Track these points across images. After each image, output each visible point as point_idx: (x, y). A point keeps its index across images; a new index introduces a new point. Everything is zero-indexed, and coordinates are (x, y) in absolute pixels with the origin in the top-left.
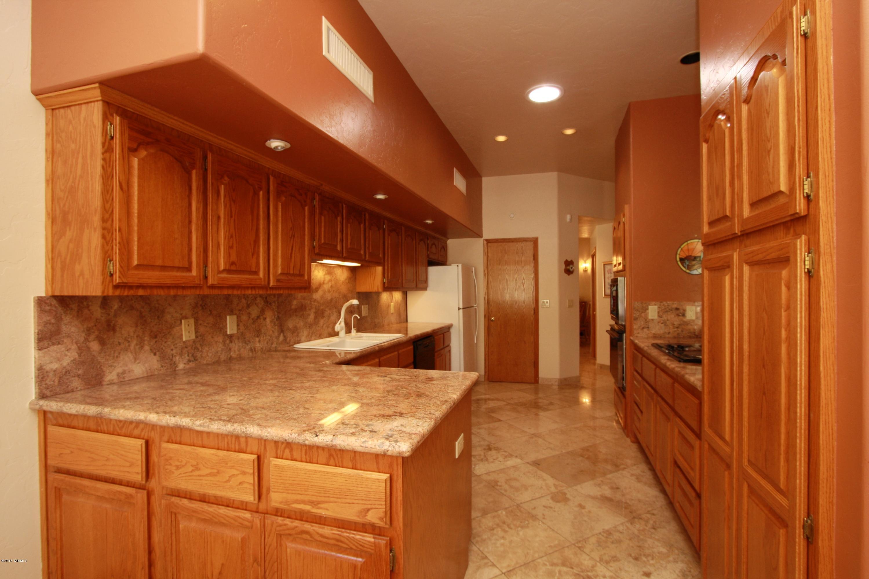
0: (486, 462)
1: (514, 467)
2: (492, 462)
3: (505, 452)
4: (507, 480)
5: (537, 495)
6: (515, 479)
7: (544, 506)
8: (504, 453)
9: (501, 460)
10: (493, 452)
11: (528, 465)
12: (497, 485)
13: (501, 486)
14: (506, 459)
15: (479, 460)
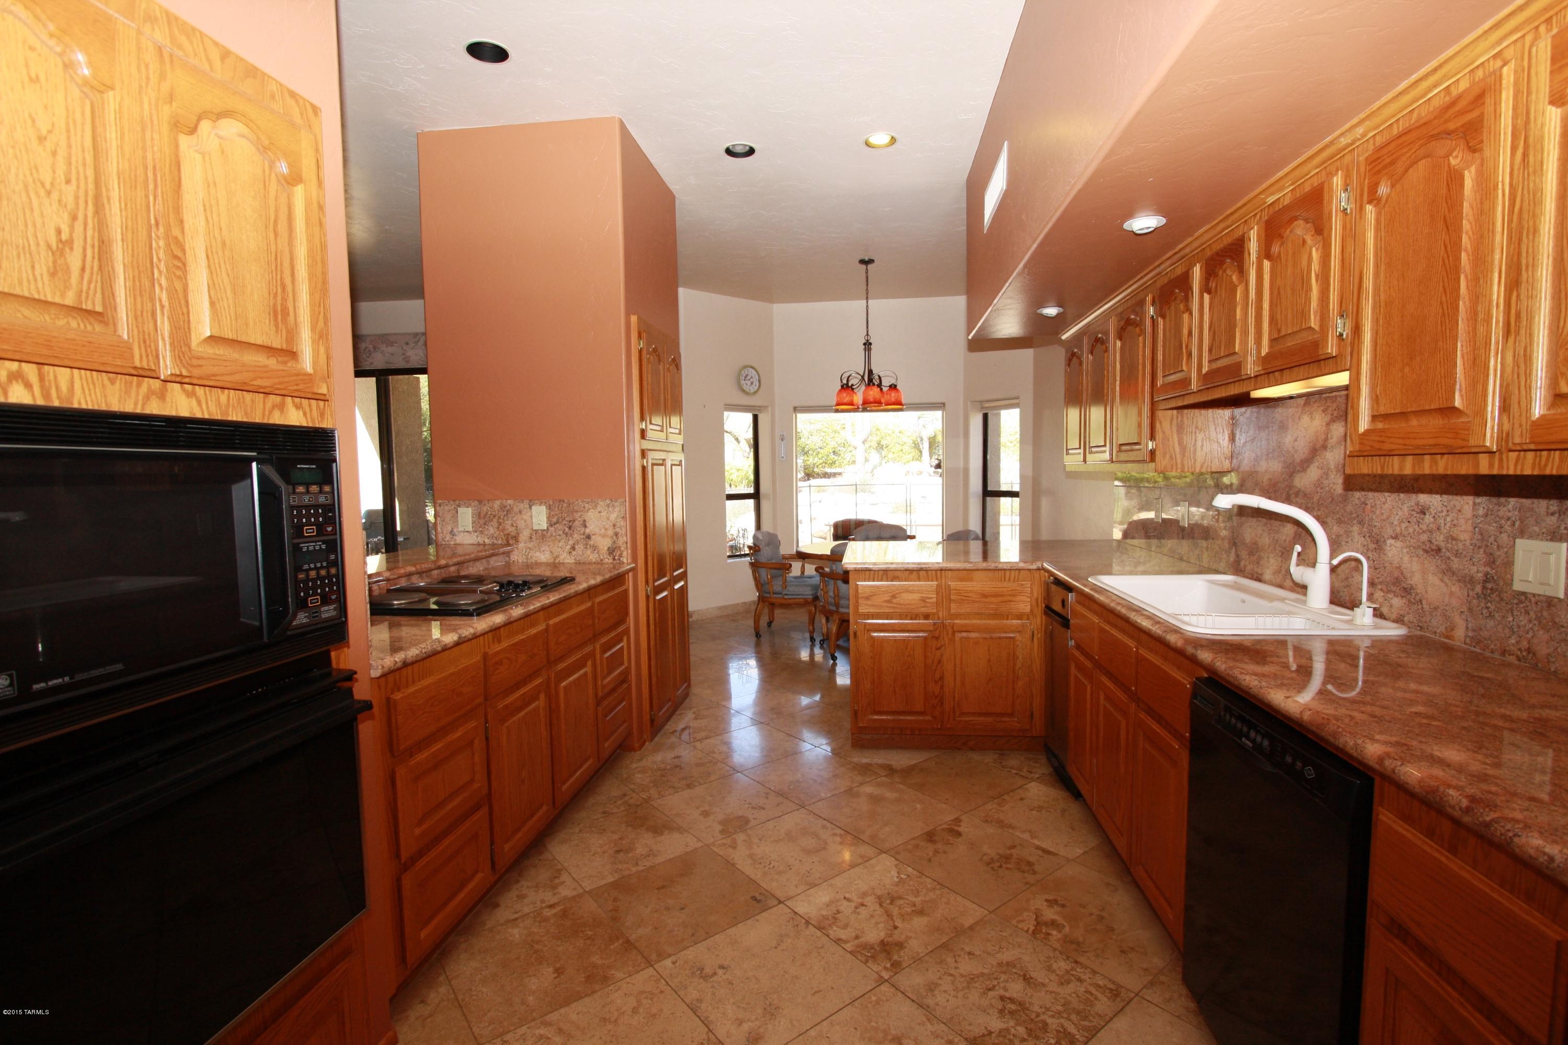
0: (879, 893)
1: (813, 885)
2: (865, 894)
3: (838, 941)
4: (824, 848)
5: (771, 825)
6: (808, 852)
7: (764, 809)
8: (843, 934)
9: (845, 903)
10: (874, 935)
11: (779, 894)
12: (841, 836)
13: (835, 835)
14: (833, 909)
15: (900, 898)
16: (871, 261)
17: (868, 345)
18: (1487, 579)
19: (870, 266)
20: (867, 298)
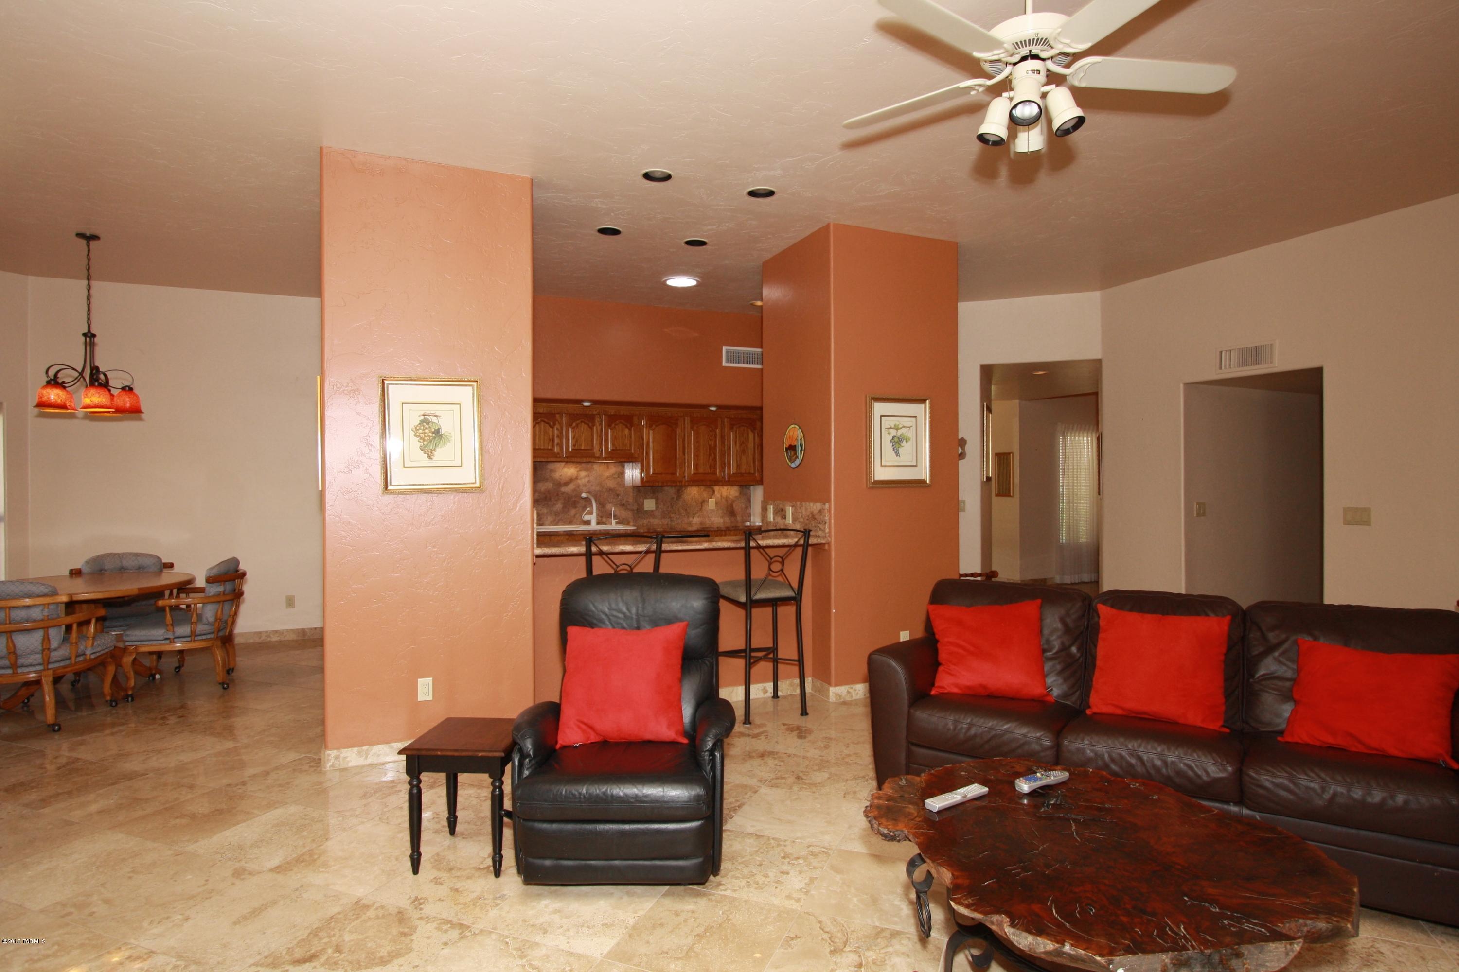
16: (95, 237)
17: (90, 336)
18: (637, 509)
19: (93, 243)
20: (89, 278)
